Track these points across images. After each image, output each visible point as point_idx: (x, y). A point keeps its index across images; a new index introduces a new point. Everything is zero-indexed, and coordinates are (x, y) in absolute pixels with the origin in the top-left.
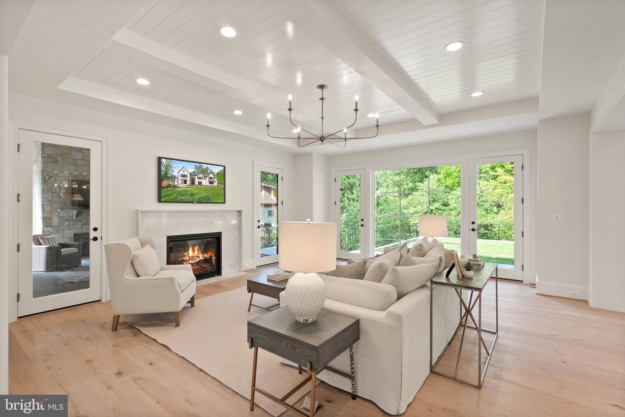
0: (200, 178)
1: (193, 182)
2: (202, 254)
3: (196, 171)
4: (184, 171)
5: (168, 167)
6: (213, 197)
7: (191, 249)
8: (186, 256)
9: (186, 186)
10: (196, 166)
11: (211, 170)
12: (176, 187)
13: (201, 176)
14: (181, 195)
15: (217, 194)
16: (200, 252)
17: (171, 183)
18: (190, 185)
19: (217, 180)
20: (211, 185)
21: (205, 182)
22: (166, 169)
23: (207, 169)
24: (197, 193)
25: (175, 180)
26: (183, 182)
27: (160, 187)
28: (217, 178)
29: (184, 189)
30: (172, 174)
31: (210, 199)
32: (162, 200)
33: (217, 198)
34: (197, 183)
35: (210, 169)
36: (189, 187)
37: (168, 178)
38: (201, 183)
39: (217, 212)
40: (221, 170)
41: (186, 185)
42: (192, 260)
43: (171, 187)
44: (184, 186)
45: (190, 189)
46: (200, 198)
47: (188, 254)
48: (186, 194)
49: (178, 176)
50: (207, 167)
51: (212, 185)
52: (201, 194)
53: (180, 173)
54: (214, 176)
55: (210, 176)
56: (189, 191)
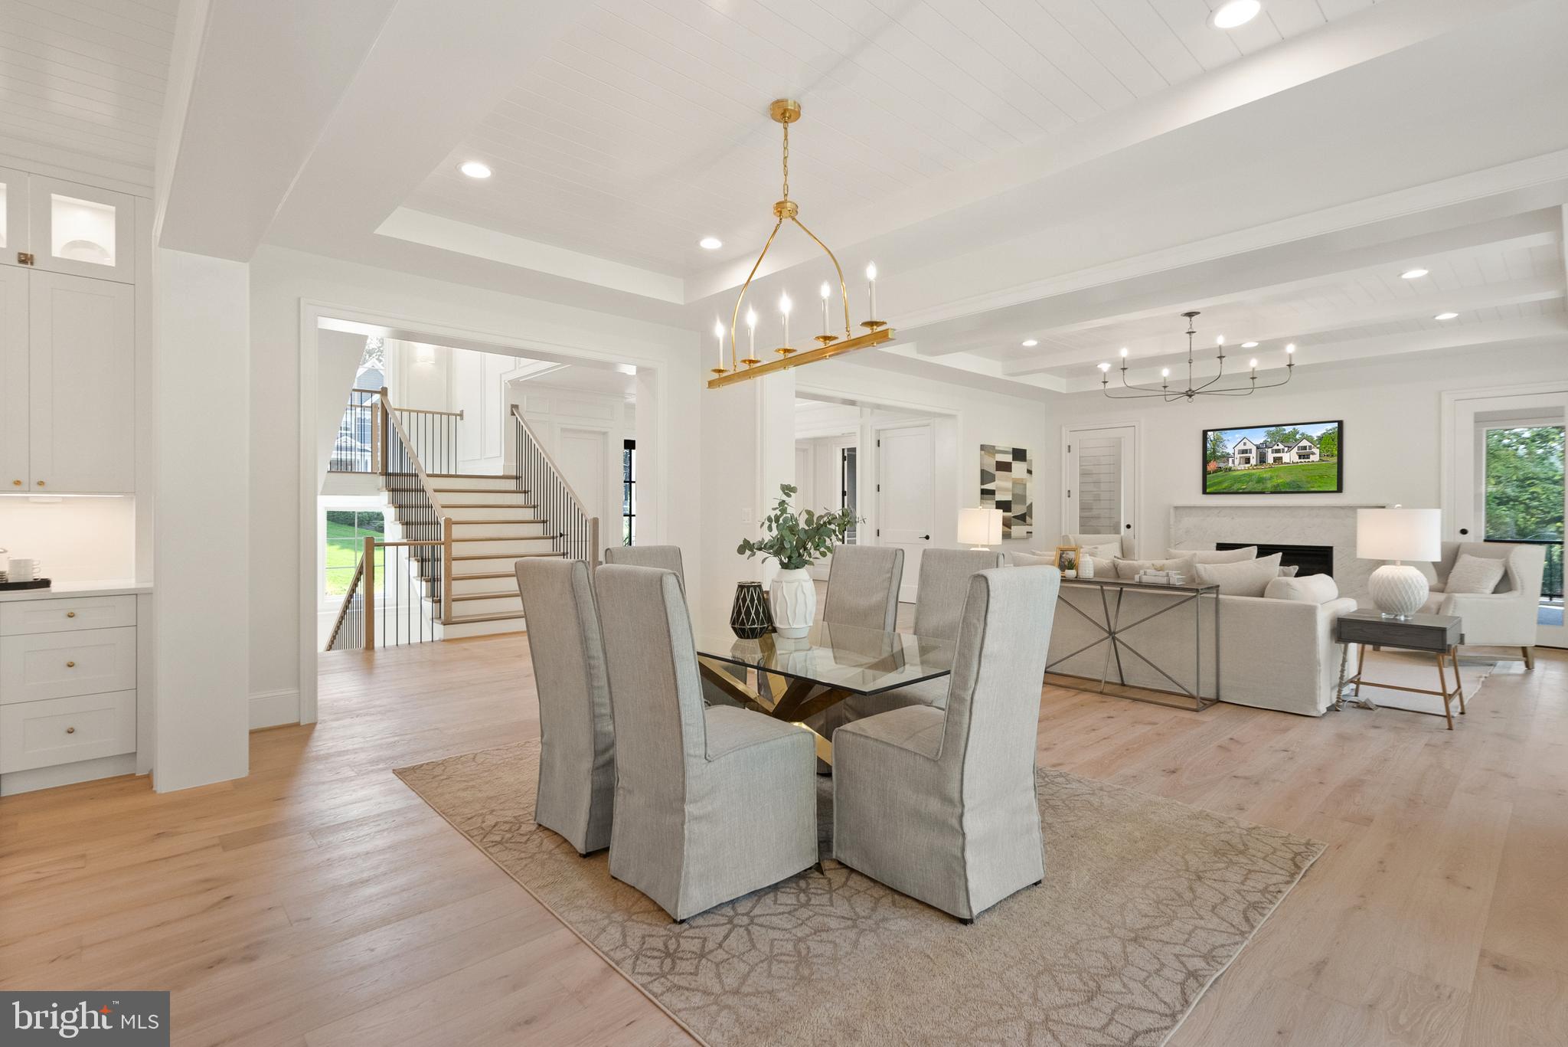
0: (1278, 451)
1: (1262, 459)
3: (1269, 440)
4: (1245, 444)
5: (1217, 441)
9: (1249, 468)
10: (1269, 433)
11: (1303, 434)
12: (1230, 469)
13: (1281, 446)
14: (1240, 483)
15: (1319, 476)
17: (1222, 465)
18: (1256, 466)
19: (1318, 450)
20: (1302, 460)
21: (1290, 457)
22: (1214, 446)
23: (1295, 433)
24: (1271, 478)
25: (1228, 460)
26: (1243, 461)
27: (1205, 473)
28: (1318, 446)
29: (1246, 472)
30: (1223, 452)
31: (1303, 486)
32: (1208, 491)
33: (1319, 484)
34: (1270, 460)
35: (1300, 432)
36: (1255, 468)
37: (1216, 458)
38: (1280, 458)
40: (1331, 430)
41: (1248, 466)
43: (1221, 471)
44: (1245, 467)
45: (1255, 471)
46: (1278, 485)
48: (1248, 481)
49: (1234, 454)
50: (1294, 429)
51: (1307, 460)
52: (1281, 478)
53: (1237, 449)
54: (1311, 443)
55: (1300, 445)
56: (1254, 474)
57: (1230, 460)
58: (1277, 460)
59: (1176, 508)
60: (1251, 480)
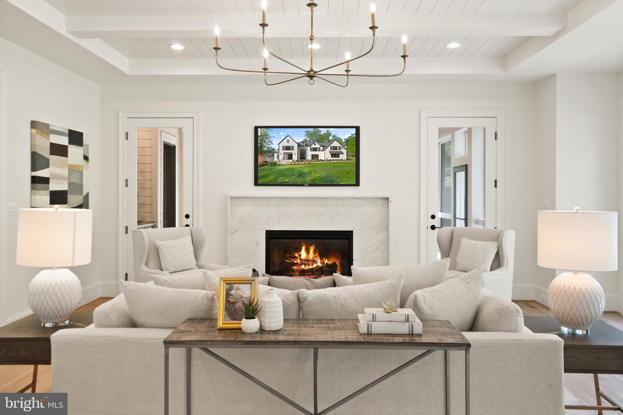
0: (315, 149)
1: (302, 156)
2: (321, 258)
3: (308, 139)
4: (288, 141)
5: (265, 136)
6: (338, 177)
7: (304, 248)
8: (297, 257)
9: (291, 163)
10: (307, 132)
11: (334, 136)
12: (275, 164)
13: (317, 146)
14: (284, 175)
15: (346, 172)
16: (317, 254)
17: (268, 159)
18: (297, 161)
19: (345, 151)
20: (334, 158)
21: (324, 155)
23: (328, 134)
24: (310, 173)
25: (274, 155)
26: (287, 157)
27: (256, 166)
28: (346, 147)
29: (288, 167)
30: (269, 147)
31: (334, 181)
32: (259, 182)
33: (347, 179)
34: (309, 157)
35: (333, 134)
36: (297, 163)
38: (317, 156)
39: (344, 199)
40: (352, 134)
41: (291, 161)
42: (305, 265)
43: (268, 165)
44: (288, 162)
45: (295, 166)
46: (315, 179)
47: (300, 255)
48: (291, 174)
49: (279, 149)
50: (328, 131)
51: (337, 159)
52: (317, 173)
53: (281, 145)
54: (340, 144)
55: (333, 145)
56: (296, 169)
57: (276, 155)
58: (315, 157)
59: (232, 198)
60: (293, 175)
